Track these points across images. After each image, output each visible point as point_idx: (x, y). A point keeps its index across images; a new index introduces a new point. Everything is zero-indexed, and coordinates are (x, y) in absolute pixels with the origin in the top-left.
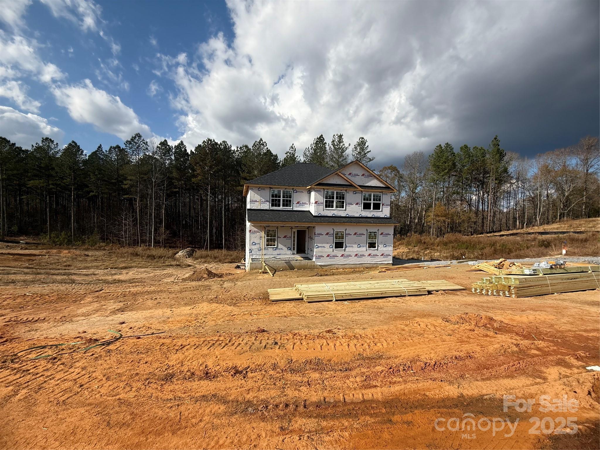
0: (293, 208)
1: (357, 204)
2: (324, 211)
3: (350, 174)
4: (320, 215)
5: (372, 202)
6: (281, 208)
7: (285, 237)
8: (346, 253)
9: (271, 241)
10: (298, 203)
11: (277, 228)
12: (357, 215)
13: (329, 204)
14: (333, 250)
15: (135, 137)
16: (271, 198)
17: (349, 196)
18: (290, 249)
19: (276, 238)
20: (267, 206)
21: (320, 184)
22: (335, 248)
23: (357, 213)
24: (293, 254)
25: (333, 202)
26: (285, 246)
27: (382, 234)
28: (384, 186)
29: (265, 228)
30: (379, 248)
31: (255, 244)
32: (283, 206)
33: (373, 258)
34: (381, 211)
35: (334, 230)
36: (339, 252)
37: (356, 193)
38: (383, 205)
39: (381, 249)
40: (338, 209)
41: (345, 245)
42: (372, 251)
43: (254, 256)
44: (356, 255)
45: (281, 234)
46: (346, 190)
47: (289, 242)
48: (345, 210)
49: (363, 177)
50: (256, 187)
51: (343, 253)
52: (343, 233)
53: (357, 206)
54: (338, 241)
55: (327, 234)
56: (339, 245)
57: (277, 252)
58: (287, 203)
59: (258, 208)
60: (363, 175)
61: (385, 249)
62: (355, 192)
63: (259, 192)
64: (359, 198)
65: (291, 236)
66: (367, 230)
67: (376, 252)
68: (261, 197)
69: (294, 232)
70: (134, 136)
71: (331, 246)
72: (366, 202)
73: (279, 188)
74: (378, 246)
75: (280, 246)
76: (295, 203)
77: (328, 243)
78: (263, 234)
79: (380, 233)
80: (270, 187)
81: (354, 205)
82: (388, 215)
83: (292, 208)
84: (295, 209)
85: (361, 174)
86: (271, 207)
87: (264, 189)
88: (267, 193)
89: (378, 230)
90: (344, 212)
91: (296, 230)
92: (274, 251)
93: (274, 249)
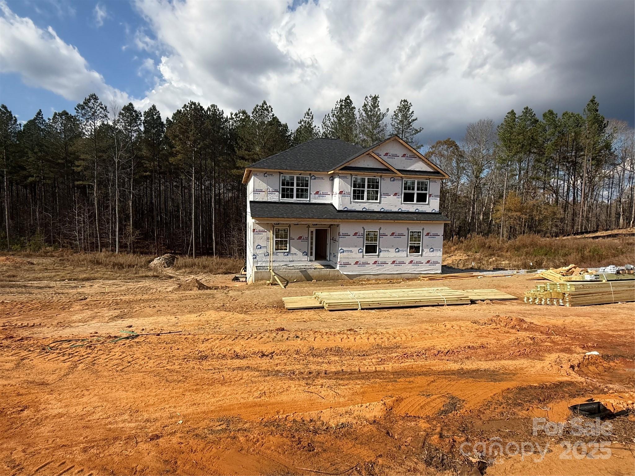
0: (310, 201)
1: (396, 194)
2: (351, 203)
3: (386, 154)
4: (345, 209)
5: (416, 191)
6: (294, 200)
7: (300, 238)
8: (380, 260)
9: (281, 244)
10: (317, 193)
11: (290, 226)
12: (396, 210)
13: (358, 195)
14: (363, 256)
15: (90, 99)
16: (281, 187)
17: (385, 184)
18: (306, 255)
19: (288, 239)
20: (276, 197)
21: (345, 168)
22: (366, 253)
23: (396, 206)
24: (311, 261)
25: (363, 192)
26: (300, 250)
27: (428, 234)
28: (432, 171)
29: (273, 227)
30: (424, 253)
31: (261, 248)
32: (297, 197)
33: (416, 267)
34: (428, 204)
35: (364, 230)
36: (371, 258)
37: (394, 180)
38: (430, 195)
39: (427, 254)
40: (370, 201)
41: (379, 249)
42: (415, 257)
43: (259, 263)
44: (394, 262)
45: (294, 234)
46: (381, 177)
47: (305, 245)
48: (380, 203)
49: (404, 158)
50: (262, 172)
51: (376, 259)
52: (376, 233)
53: (396, 197)
54: (370, 243)
55: (356, 234)
56: (371, 249)
57: (290, 257)
58: (302, 193)
59: (264, 200)
60: (404, 155)
61: (432, 254)
62: (392, 179)
63: (265, 178)
64: (398, 186)
65: (308, 237)
66: (408, 230)
67: (419, 259)
68: (268, 185)
69: (312, 232)
70: (88, 98)
71: (360, 251)
72: (407, 191)
73: (291, 173)
74: (422, 250)
75: (294, 250)
76: (313, 193)
77: (356, 246)
78: (270, 234)
79: (425, 233)
80: (279, 172)
81: (392, 196)
82: (437, 210)
83: (308, 199)
84: (313, 201)
85: (401, 154)
86: (281, 198)
87: (271, 174)
88: (276, 181)
89: (423, 229)
90: (378, 206)
91: (314, 230)
92: (285, 257)
93: (285, 254)
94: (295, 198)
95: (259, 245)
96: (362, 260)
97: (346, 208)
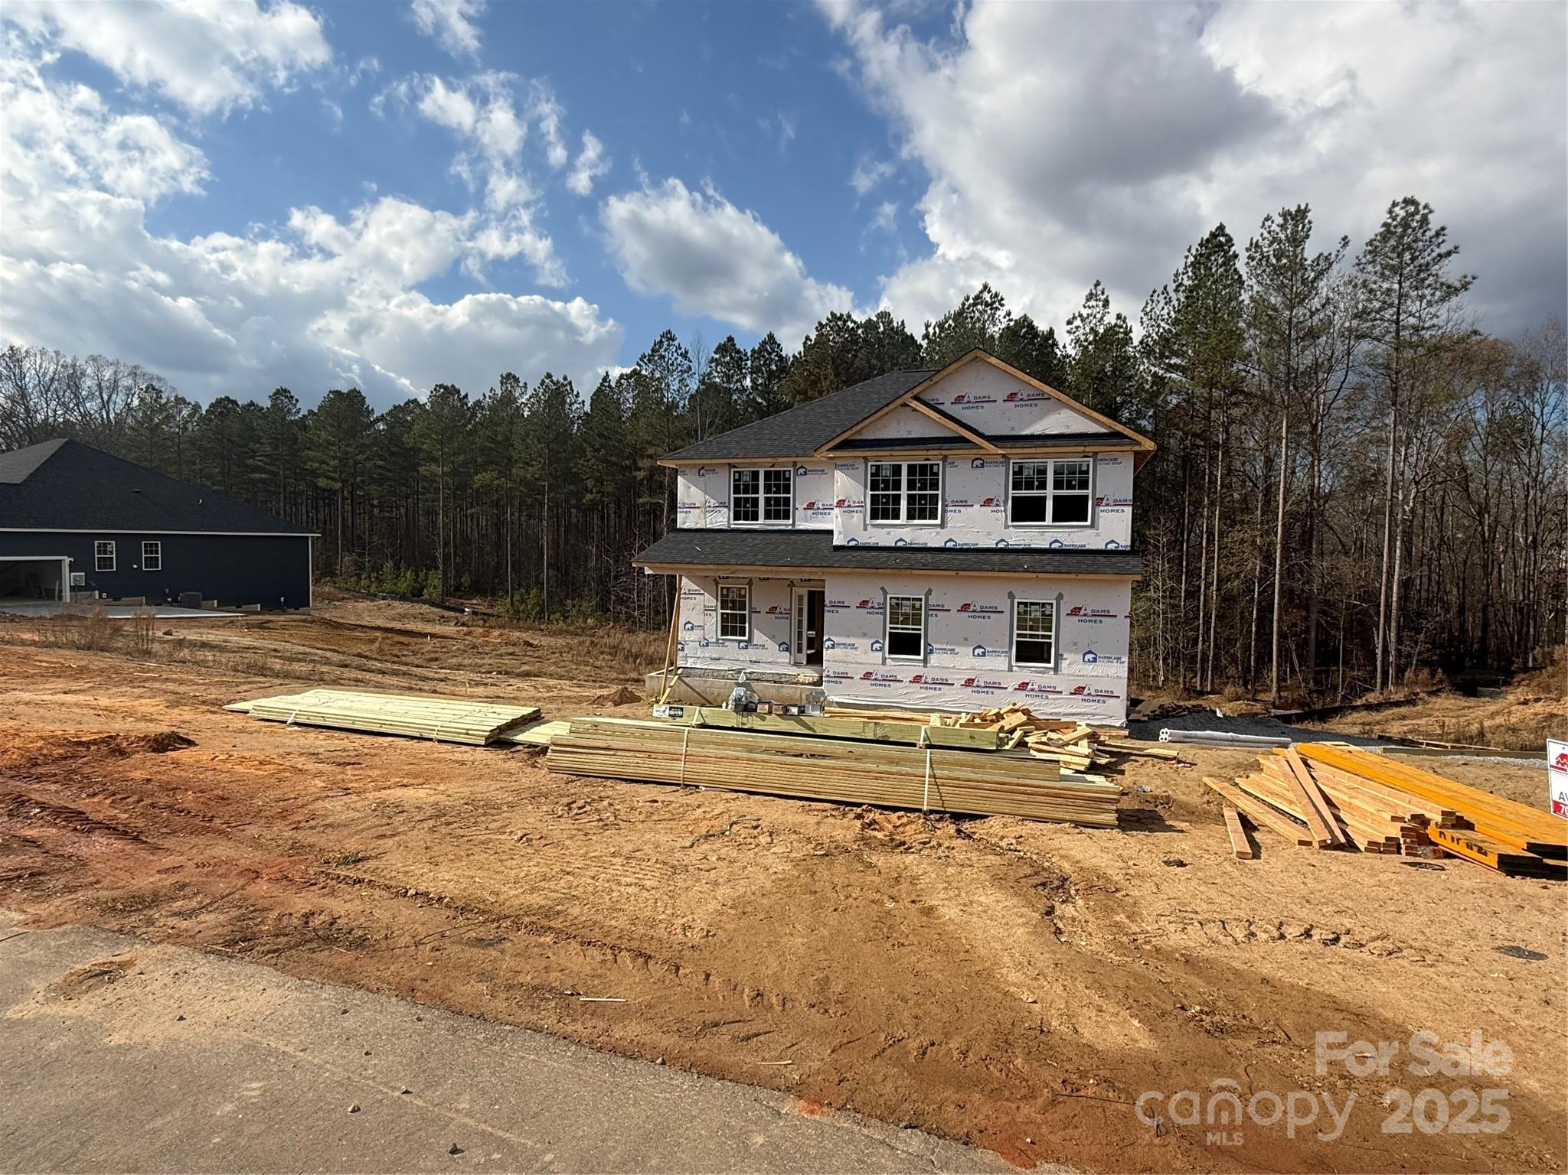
0: (793, 524)
1: (988, 502)
2: (865, 529)
3: (959, 400)
4: (852, 543)
5: (1050, 492)
6: (761, 523)
7: (773, 610)
8: (929, 673)
9: (733, 626)
11: (750, 583)
12: (991, 543)
13: (882, 509)
14: (884, 660)
16: (732, 496)
17: (956, 478)
18: (787, 649)
19: (747, 612)
20: (722, 519)
22: (890, 653)
23: (989, 534)
24: (797, 664)
25: (897, 498)
26: (772, 638)
27: (1076, 611)
28: (1103, 430)
29: (717, 583)
30: (1064, 664)
31: (692, 629)
32: (768, 516)
34: (1092, 526)
35: (885, 593)
36: (906, 666)
37: (982, 466)
38: (1098, 502)
39: (1073, 667)
41: (927, 644)
42: (1032, 672)
43: (690, 660)
44: (969, 682)
45: (760, 601)
46: (945, 458)
47: (785, 628)
48: (942, 525)
49: (1012, 404)
50: (694, 466)
51: (919, 670)
52: (917, 604)
53: (988, 509)
54: (901, 628)
55: (863, 604)
56: (904, 644)
57: (751, 653)
58: (780, 509)
59: (699, 526)
60: (1012, 397)
61: (1089, 669)
62: (978, 462)
63: (702, 479)
64: (996, 480)
65: (790, 609)
66: (1011, 596)
67: (1049, 679)
68: (705, 493)
69: (801, 598)
71: (876, 646)
72: (1024, 493)
73: (754, 464)
74: (1059, 657)
75: (759, 637)
76: (801, 506)
77: (865, 635)
78: (711, 601)
79: (1066, 608)
80: (729, 464)
81: (977, 507)
82: (1124, 540)
83: (791, 522)
84: (802, 525)
85: (1000, 395)
86: (732, 522)
87: (712, 470)
88: (723, 482)
89: (1060, 597)
90: (938, 533)
91: (804, 592)
92: (742, 651)
93: (742, 644)
94: (761, 520)
95: (689, 622)
96: (881, 671)
97: (853, 539)
